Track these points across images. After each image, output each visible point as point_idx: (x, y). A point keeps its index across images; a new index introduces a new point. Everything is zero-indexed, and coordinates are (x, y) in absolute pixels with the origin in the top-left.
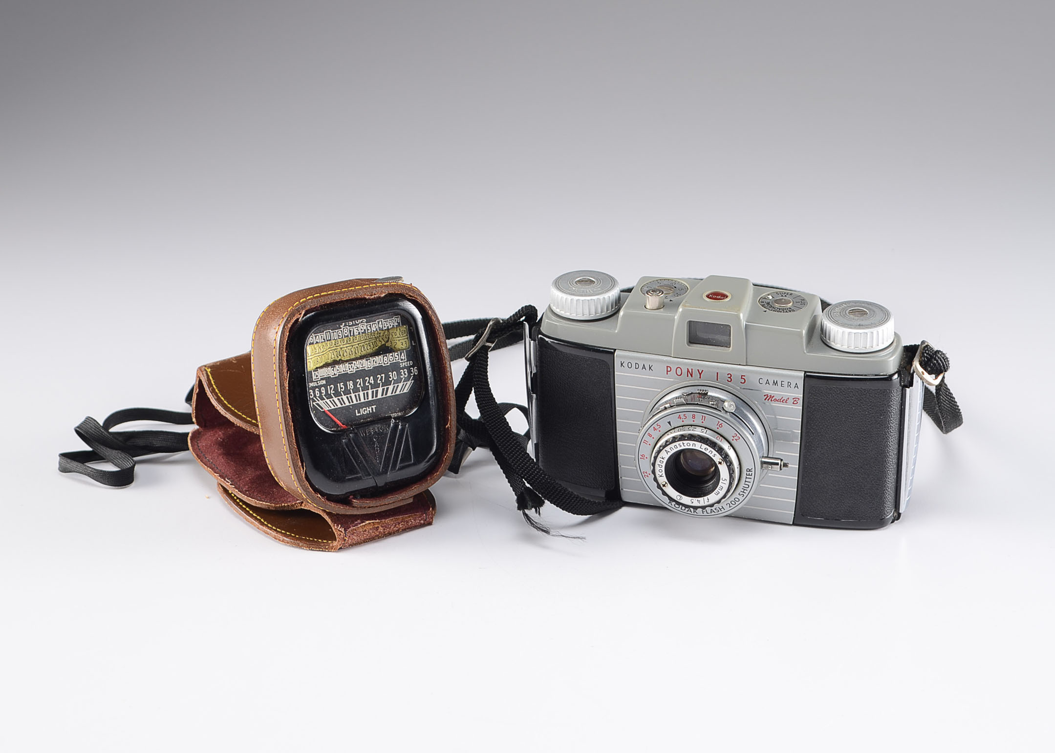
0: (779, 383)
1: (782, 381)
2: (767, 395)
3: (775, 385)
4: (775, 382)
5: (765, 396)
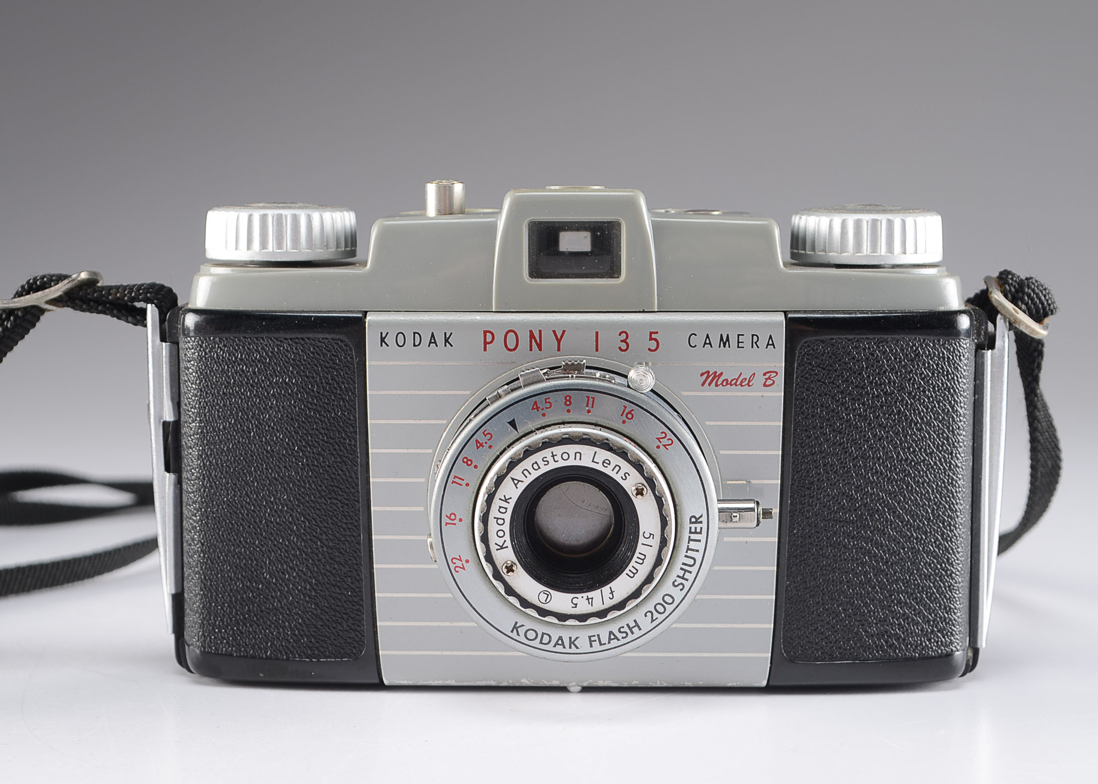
0: (733, 341)
1: (739, 335)
2: (708, 372)
3: (725, 346)
4: (725, 339)
5: (702, 375)
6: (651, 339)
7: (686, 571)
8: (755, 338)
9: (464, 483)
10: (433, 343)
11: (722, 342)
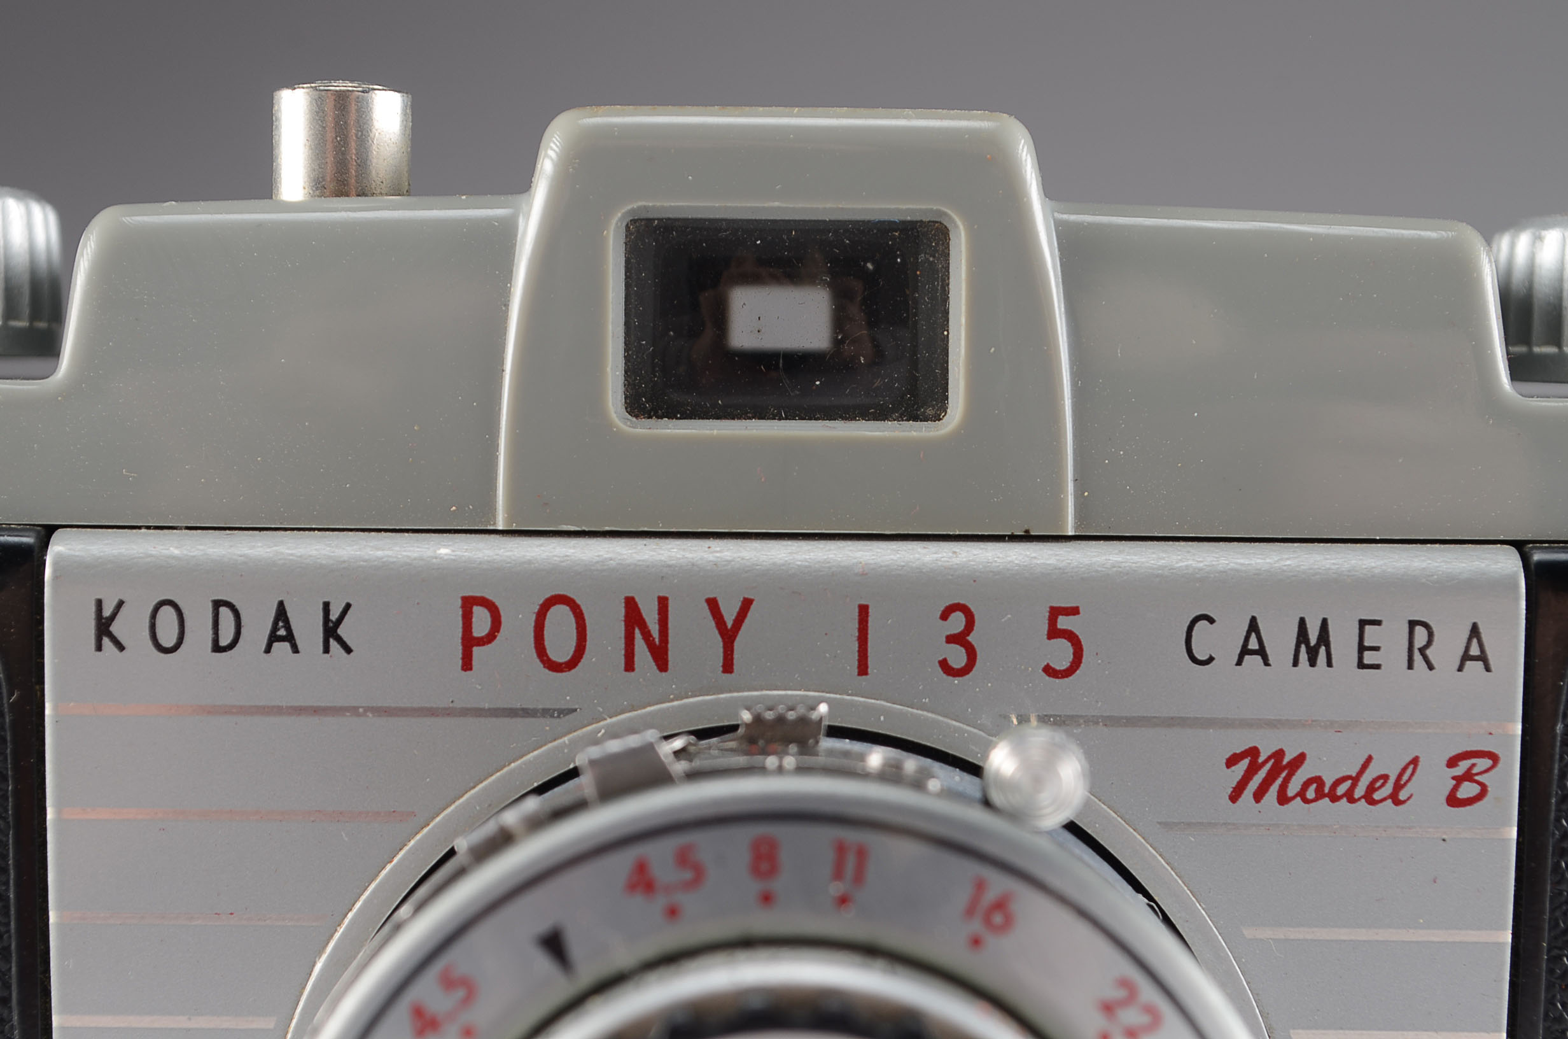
0: (1343, 643)
1: (1363, 623)
2: (1253, 752)
3: (1313, 662)
4: (1313, 637)
5: (1232, 761)
6: (1054, 633)
8: (1421, 635)
10: (281, 639)
11: (1303, 648)
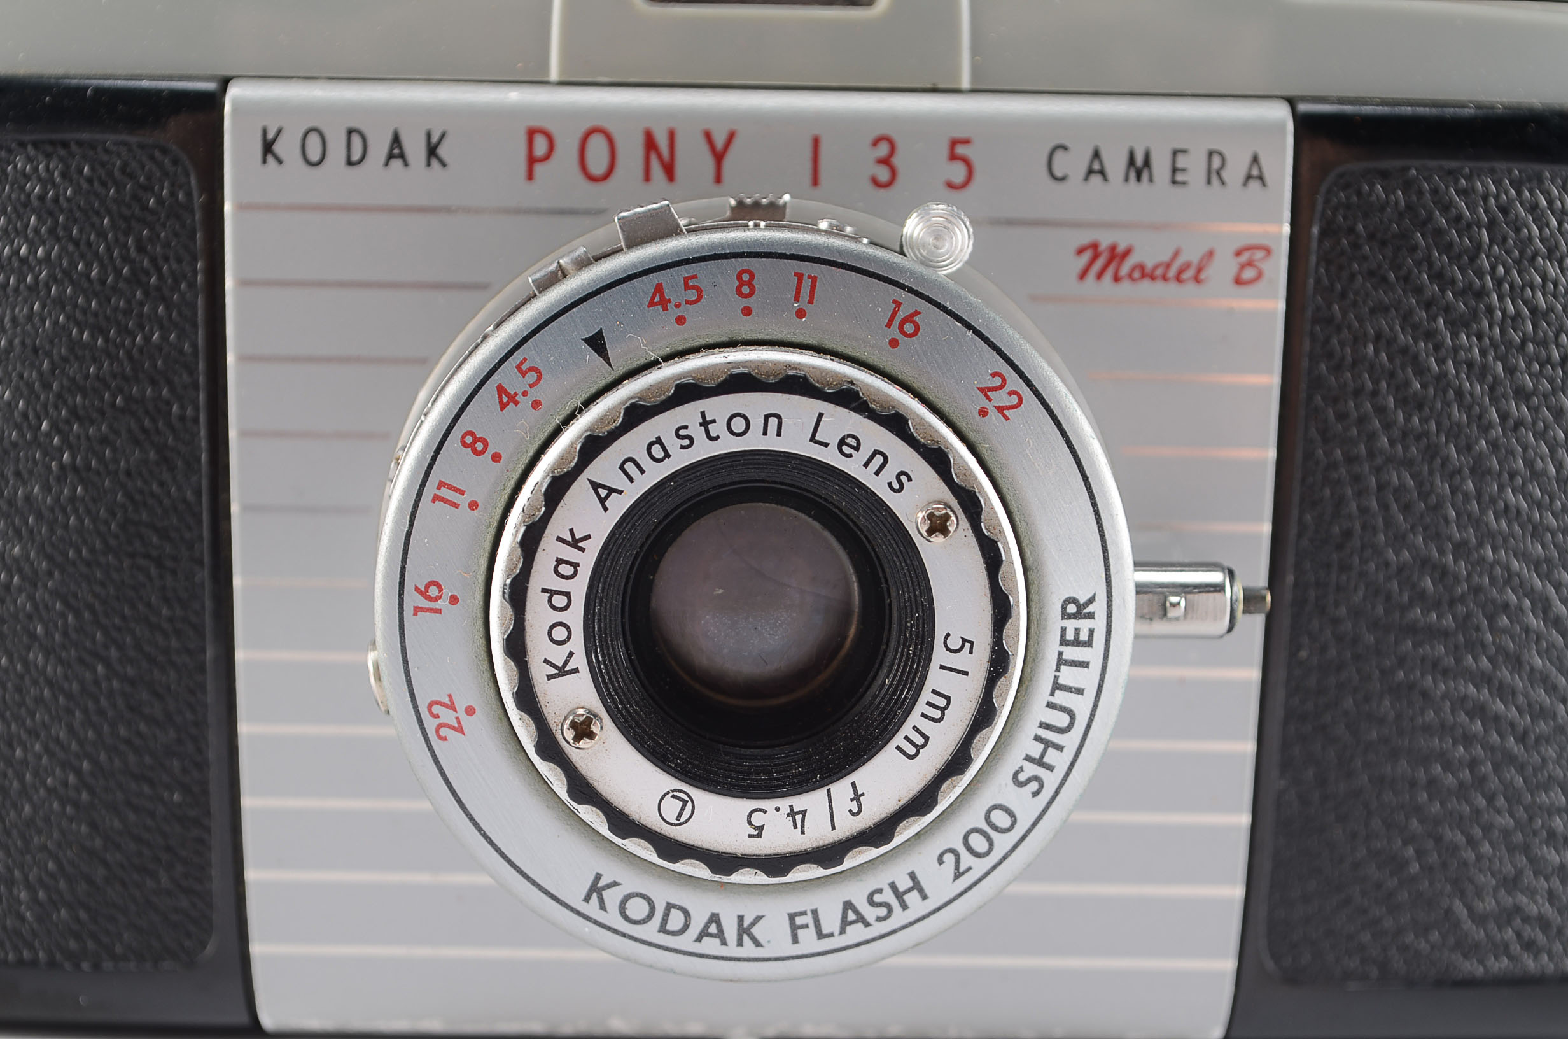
0: (1161, 166)
2: (1095, 246)
3: (1139, 178)
4: (1139, 161)
5: (1081, 251)
6: (953, 157)
7: (1048, 744)
8: (1216, 162)
9: (464, 500)
10: (396, 157)
11: (1132, 170)
